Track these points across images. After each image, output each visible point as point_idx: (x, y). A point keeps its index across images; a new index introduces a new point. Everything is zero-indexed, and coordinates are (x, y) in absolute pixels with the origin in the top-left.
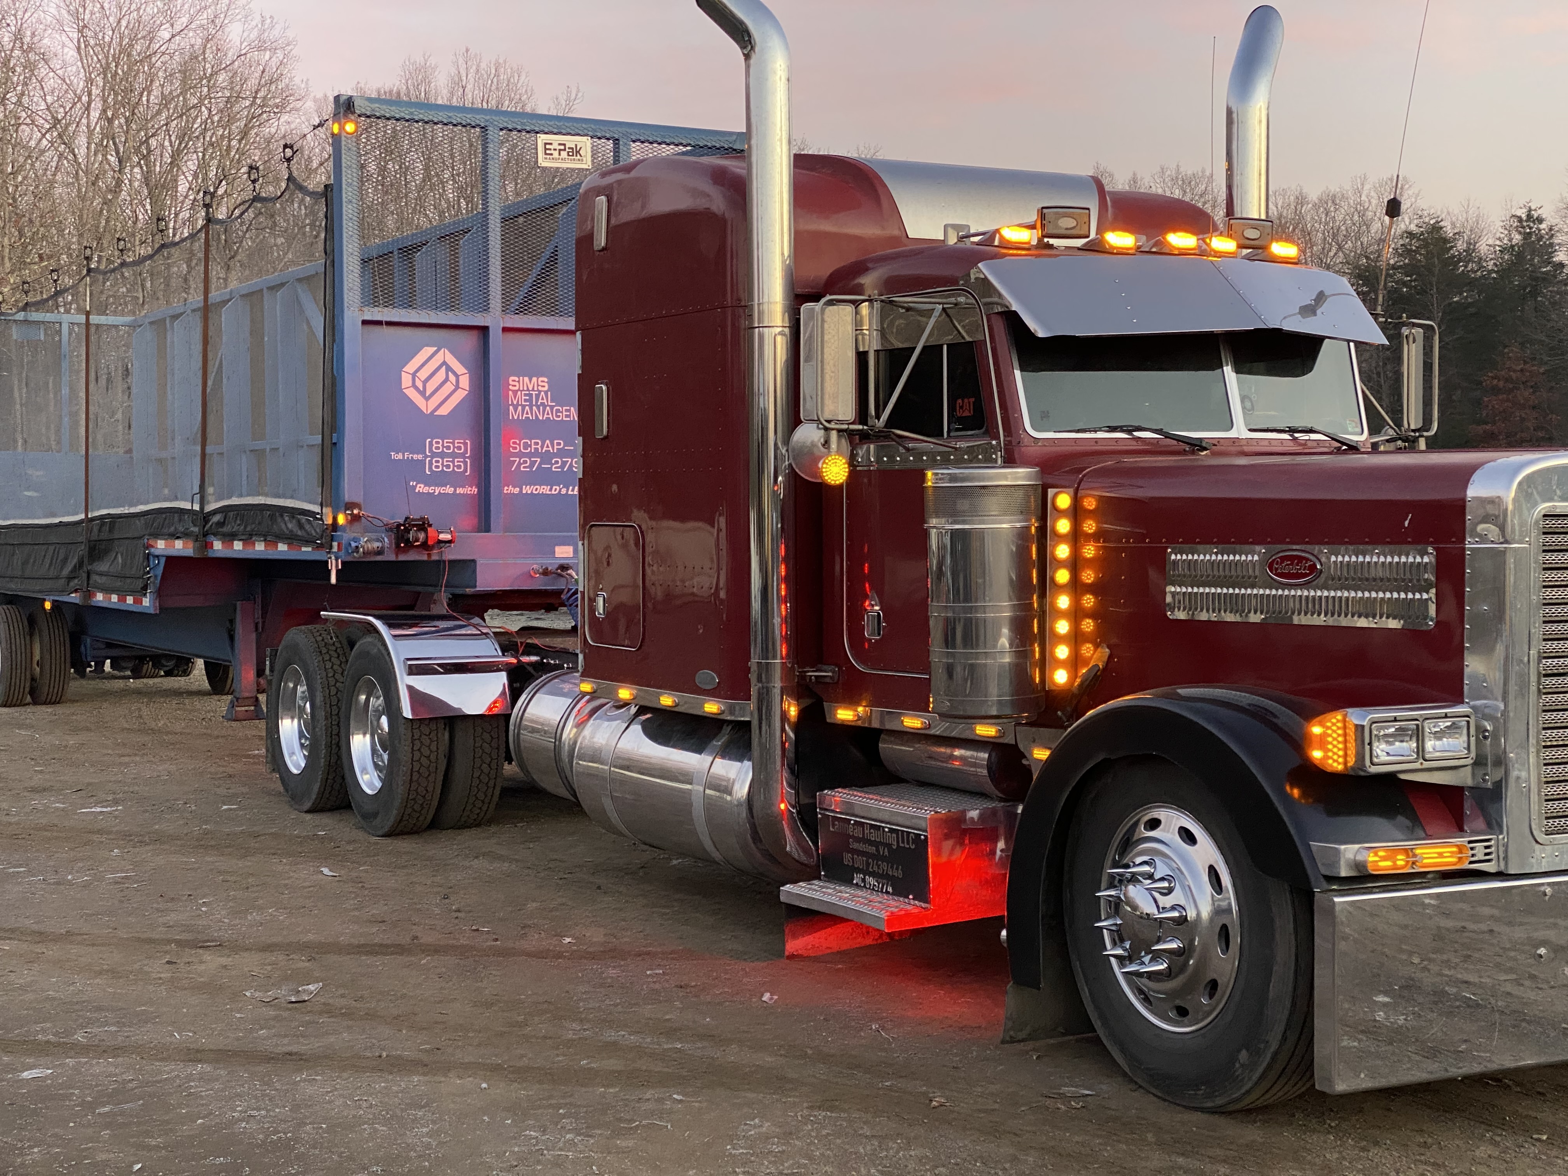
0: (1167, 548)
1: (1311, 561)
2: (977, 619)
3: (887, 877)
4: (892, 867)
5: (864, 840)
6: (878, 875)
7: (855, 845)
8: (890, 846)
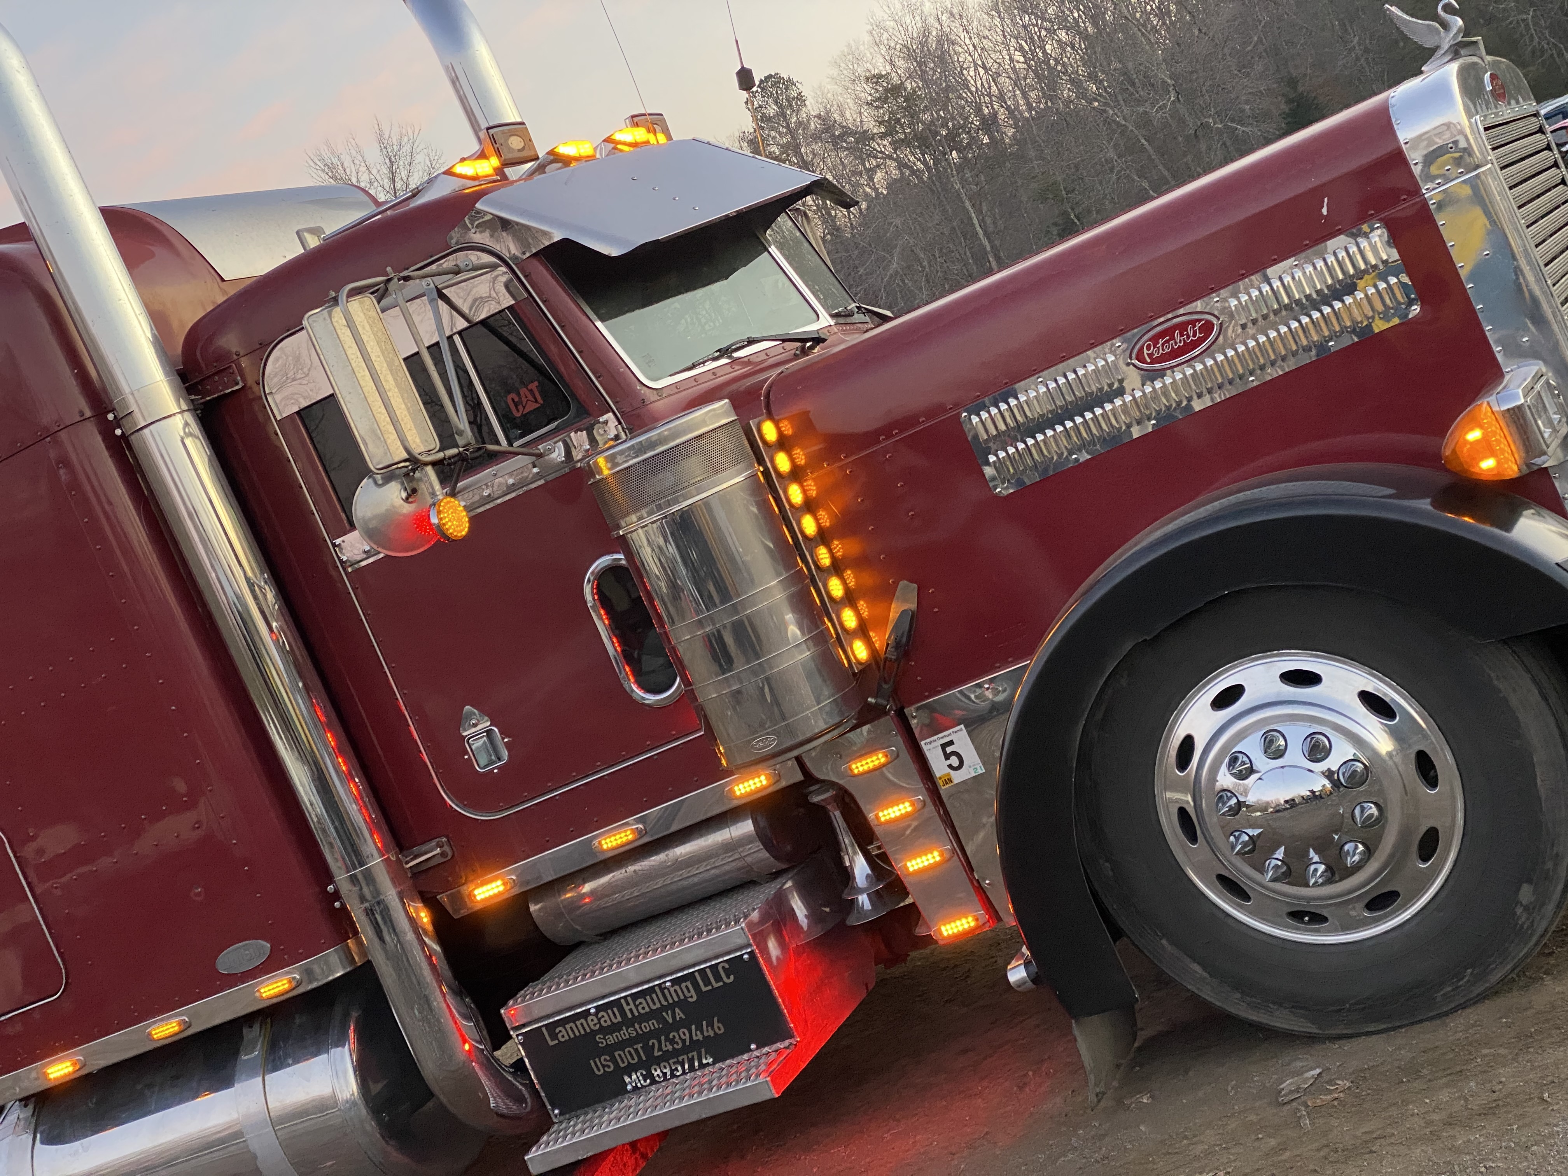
0: (959, 415)
1: (1199, 321)
2: (748, 617)
3: (695, 1045)
4: (700, 1028)
5: (628, 1022)
6: (676, 1053)
7: (611, 1039)
8: (682, 1004)
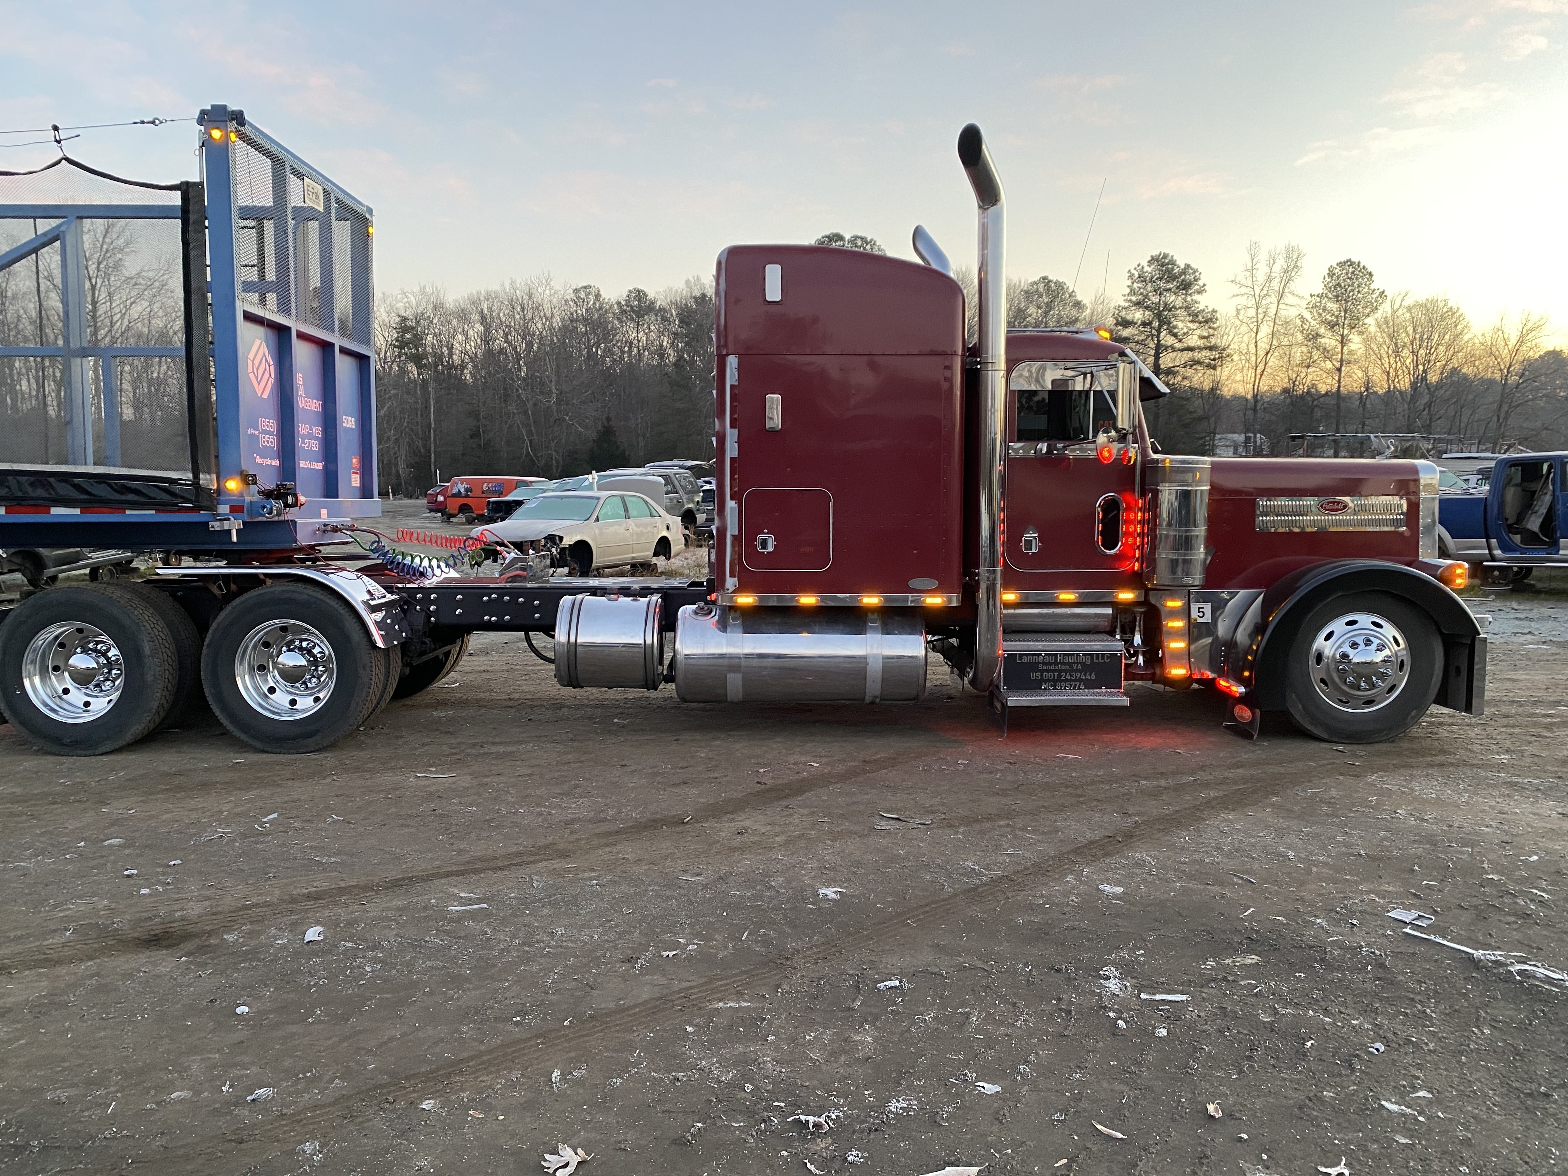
0: (1256, 500)
1: (1344, 504)
2: (1191, 536)
3: (1080, 680)
4: (1085, 675)
5: (1056, 663)
6: (1071, 680)
7: (1045, 667)
8: (1083, 664)
